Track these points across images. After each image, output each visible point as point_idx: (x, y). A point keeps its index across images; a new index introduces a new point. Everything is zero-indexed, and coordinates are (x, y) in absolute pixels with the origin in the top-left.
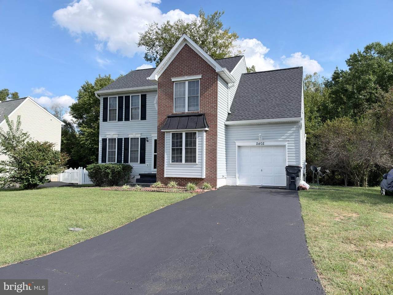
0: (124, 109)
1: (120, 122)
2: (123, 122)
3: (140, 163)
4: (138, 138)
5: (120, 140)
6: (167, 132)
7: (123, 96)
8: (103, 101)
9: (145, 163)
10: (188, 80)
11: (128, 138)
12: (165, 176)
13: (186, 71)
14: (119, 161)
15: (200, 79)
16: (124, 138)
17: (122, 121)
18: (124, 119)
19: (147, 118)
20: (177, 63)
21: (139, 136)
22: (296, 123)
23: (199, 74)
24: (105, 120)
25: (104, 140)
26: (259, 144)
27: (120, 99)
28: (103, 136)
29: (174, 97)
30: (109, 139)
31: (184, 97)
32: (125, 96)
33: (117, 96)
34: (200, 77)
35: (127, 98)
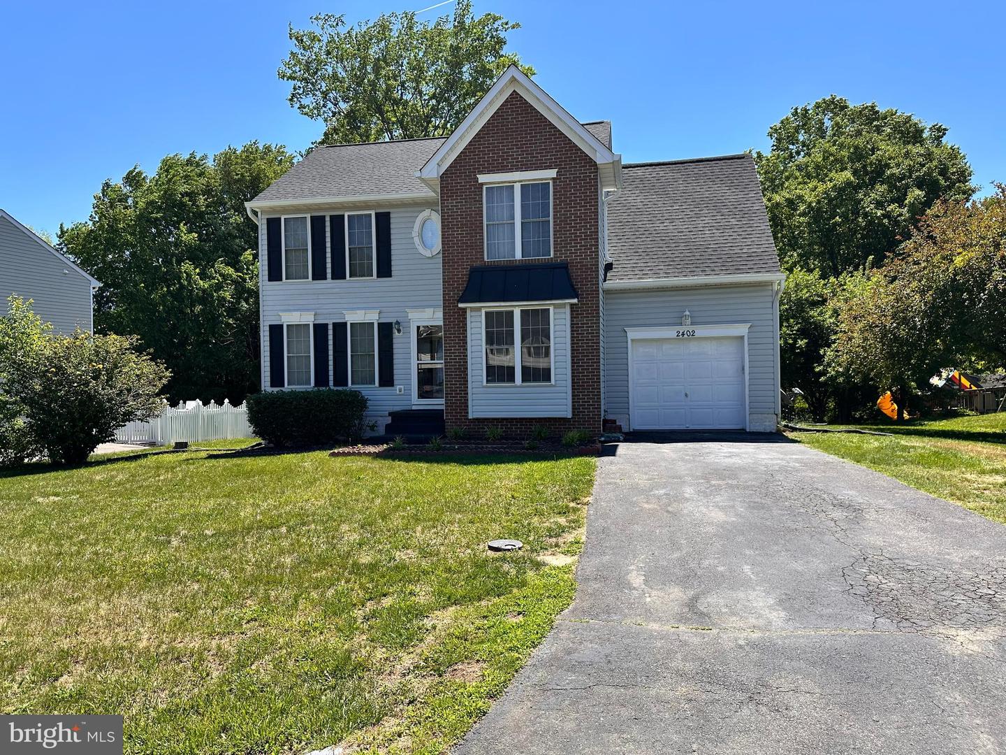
0: (328, 250)
2: (329, 283)
3: (380, 386)
4: (373, 323)
5: (320, 329)
6: (472, 309)
7: (324, 216)
8: (265, 227)
9: (393, 385)
10: (520, 181)
11: (345, 324)
12: (471, 416)
13: (515, 159)
14: (321, 378)
15: (553, 179)
16: (334, 324)
17: (326, 279)
18: (329, 275)
19: (393, 273)
20: (492, 137)
21: (373, 317)
22: (768, 285)
23: (550, 167)
24: (274, 275)
25: (276, 331)
26: (683, 335)
27: (318, 222)
28: (273, 318)
29: (485, 223)
30: (288, 326)
31: (512, 221)
32: (330, 216)
33: (308, 216)
34: (552, 173)
35: (337, 222)
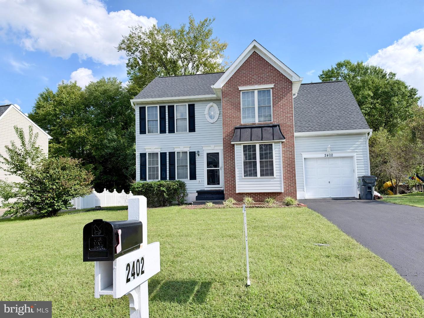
0: (167, 120)
1: (163, 135)
2: (167, 135)
3: (190, 180)
4: (187, 152)
5: (163, 155)
6: (237, 144)
7: (165, 106)
8: (139, 110)
9: (196, 179)
10: (257, 89)
11: (174, 152)
12: (237, 192)
13: (255, 80)
14: (163, 178)
15: (272, 88)
16: (169, 152)
17: (166, 133)
18: (167, 131)
19: (196, 130)
20: (245, 71)
21: (188, 150)
22: (363, 134)
23: (271, 83)
24: (143, 131)
25: (143, 156)
26: (328, 156)
27: (162, 109)
28: (142, 150)
29: (241, 107)
30: (149, 153)
31: (254, 107)
32: (168, 106)
33: (158, 106)
34: (272, 86)
35: (171, 108)
